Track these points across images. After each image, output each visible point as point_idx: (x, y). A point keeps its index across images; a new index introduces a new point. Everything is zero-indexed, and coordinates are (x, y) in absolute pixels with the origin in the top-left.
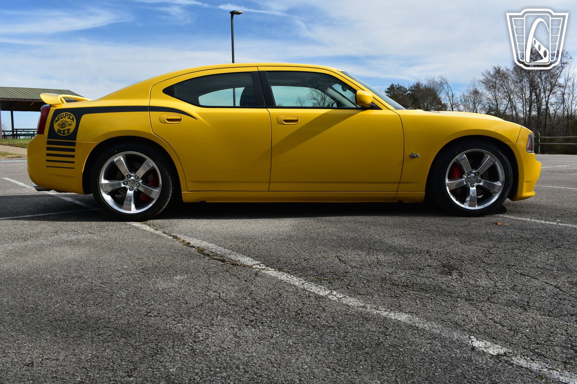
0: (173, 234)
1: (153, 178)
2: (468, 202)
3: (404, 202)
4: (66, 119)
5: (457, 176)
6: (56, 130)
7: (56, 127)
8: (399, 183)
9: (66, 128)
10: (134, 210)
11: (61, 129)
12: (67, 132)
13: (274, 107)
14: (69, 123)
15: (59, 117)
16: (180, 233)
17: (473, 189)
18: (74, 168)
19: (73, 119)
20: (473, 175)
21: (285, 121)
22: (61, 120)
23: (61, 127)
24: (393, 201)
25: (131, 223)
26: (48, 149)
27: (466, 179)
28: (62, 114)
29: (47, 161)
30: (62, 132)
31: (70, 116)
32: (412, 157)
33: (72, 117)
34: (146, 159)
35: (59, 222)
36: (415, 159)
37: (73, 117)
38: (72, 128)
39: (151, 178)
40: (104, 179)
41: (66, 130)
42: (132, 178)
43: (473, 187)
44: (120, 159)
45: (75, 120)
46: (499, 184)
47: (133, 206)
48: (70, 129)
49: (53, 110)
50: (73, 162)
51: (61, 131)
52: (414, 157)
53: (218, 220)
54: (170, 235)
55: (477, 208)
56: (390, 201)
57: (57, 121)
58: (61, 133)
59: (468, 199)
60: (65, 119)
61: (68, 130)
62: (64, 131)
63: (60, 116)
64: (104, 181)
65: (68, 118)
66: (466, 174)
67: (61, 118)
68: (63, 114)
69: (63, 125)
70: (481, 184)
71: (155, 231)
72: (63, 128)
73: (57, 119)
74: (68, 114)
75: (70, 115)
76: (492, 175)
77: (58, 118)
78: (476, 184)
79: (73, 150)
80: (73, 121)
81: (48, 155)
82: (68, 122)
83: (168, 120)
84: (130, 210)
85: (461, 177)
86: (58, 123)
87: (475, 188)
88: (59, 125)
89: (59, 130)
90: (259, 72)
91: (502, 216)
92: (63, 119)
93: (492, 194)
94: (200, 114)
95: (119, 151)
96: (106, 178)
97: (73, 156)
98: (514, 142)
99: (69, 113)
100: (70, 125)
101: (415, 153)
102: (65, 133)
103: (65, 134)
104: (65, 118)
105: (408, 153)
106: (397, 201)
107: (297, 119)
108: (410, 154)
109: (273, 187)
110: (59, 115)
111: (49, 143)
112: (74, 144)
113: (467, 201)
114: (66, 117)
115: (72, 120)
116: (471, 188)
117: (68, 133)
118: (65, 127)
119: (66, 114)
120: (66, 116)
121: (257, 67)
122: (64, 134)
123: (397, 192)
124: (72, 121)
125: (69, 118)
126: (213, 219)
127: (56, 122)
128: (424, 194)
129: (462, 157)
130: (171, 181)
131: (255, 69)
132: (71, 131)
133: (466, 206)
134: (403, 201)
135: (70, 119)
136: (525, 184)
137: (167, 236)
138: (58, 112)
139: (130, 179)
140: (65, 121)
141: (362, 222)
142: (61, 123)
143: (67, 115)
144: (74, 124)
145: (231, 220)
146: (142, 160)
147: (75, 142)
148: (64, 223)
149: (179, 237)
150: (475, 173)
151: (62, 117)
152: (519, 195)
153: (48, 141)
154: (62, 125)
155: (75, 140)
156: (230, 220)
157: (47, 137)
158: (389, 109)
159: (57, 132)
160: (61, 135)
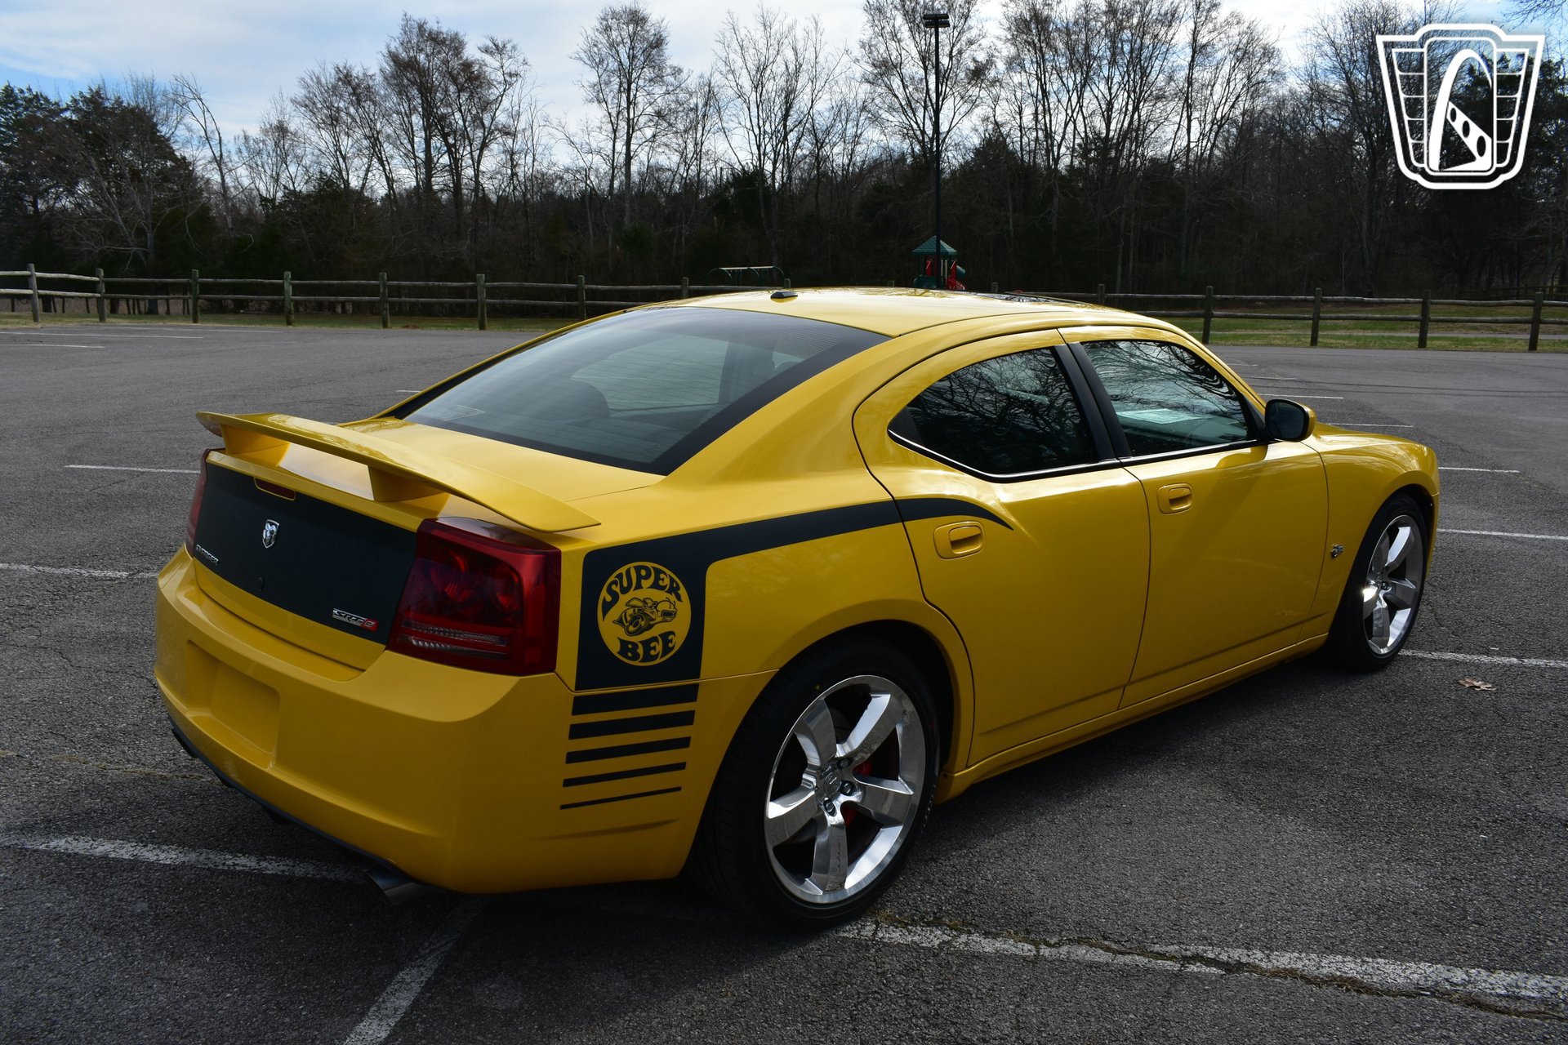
4: (647, 592)
6: (614, 647)
7: (612, 634)
9: (657, 631)
11: (636, 639)
12: (659, 647)
18: (679, 789)
19: (673, 590)
23: (631, 629)
26: (577, 732)
28: (623, 570)
29: (567, 782)
30: (640, 650)
31: (657, 579)
33: (667, 581)
37: (671, 577)
38: (680, 627)
40: (771, 802)
41: (655, 639)
45: (683, 592)
48: (672, 633)
49: (571, 554)
50: (681, 766)
51: (635, 646)
57: (607, 607)
58: (636, 657)
60: (641, 594)
61: (665, 636)
62: (646, 644)
63: (614, 582)
65: (653, 586)
67: (625, 591)
68: (628, 572)
69: (638, 619)
72: (640, 631)
73: (604, 595)
74: (647, 569)
75: (658, 572)
77: (610, 591)
79: (687, 718)
80: (679, 597)
82: (656, 604)
86: (616, 612)
88: (620, 622)
89: (623, 643)
92: (632, 594)
97: (684, 743)
99: (649, 564)
100: (668, 615)
102: (653, 653)
103: (656, 657)
104: (639, 586)
110: (612, 579)
111: (581, 705)
112: (691, 694)
114: (646, 583)
115: (669, 592)
117: (666, 650)
118: (650, 627)
119: (637, 569)
120: (640, 577)
122: (648, 657)
124: (673, 598)
125: (656, 586)
127: (605, 612)
132: (678, 641)
135: (662, 588)
140: (644, 601)
142: (630, 611)
143: (643, 573)
144: (684, 608)
147: (697, 686)
151: (625, 584)
153: (577, 700)
154: (634, 620)
155: (698, 676)
157: (572, 683)
159: (619, 653)
160: (636, 663)
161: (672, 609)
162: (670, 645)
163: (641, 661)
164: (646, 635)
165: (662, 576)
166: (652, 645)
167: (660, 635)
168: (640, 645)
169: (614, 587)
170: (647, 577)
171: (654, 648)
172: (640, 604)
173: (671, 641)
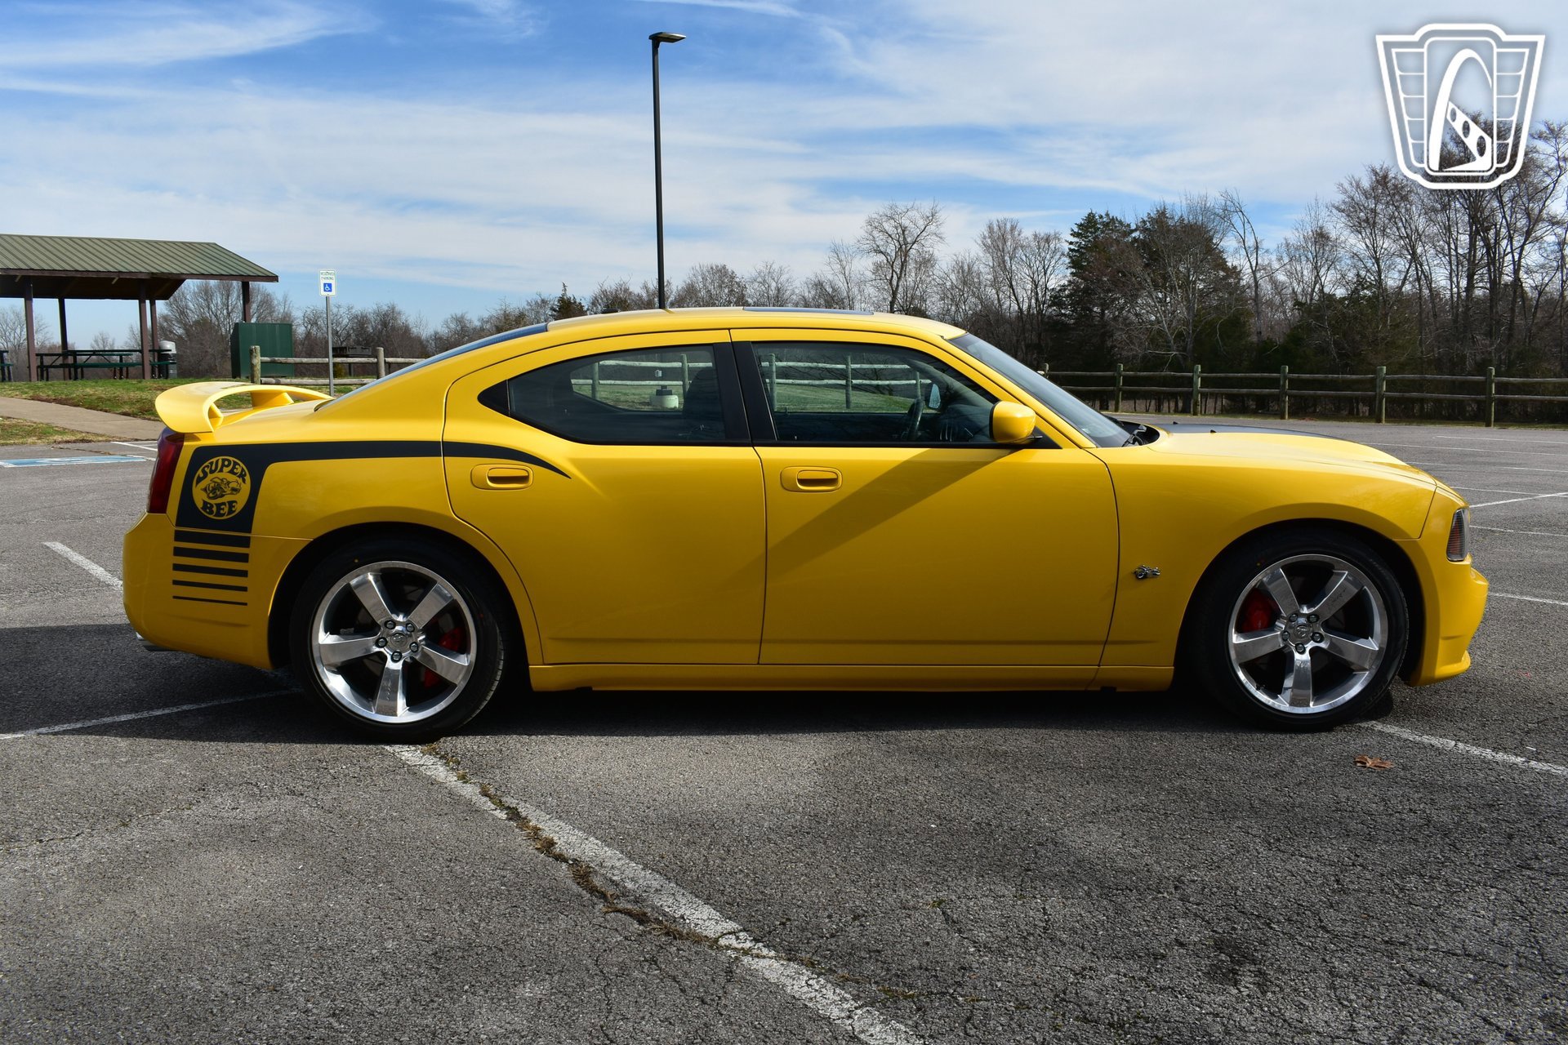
0: (510, 801)
1: (452, 627)
2: (1288, 693)
3: (1118, 690)
4: (225, 474)
5: (1260, 624)
6: (200, 505)
7: (199, 496)
8: (1106, 643)
9: (225, 499)
10: (404, 714)
11: (213, 502)
12: (226, 509)
13: (770, 442)
14: (231, 485)
15: (207, 470)
16: (525, 794)
17: (1302, 658)
18: (246, 604)
19: (242, 476)
20: (1302, 620)
21: (803, 482)
22: (210, 476)
23: (211, 495)
24: (1089, 689)
25: (397, 748)
26: (178, 552)
27: (1285, 631)
28: (214, 460)
29: (176, 583)
30: (215, 509)
31: (234, 468)
32: (1141, 576)
33: (239, 470)
34: (435, 582)
35: (207, 744)
36: (1149, 583)
37: (243, 470)
38: (241, 500)
39: (448, 624)
40: (326, 633)
41: (224, 504)
42: (399, 628)
43: (1303, 653)
44: (366, 581)
45: (248, 478)
46: (1372, 645)
47: (401, 702)
48: (236, 502)
49: (189, 446)
50: (244, 589)
51: (212, 506)
52: (1146, 576)
53: (625, 738)
54: (501, 805)
55: (1314, 708)
56: (1083, 689)
57: (200, 480)
58: (211, 512)
59: (1288, 682)
60: (221, 475)
61: (231, 504)
62: (218, 505)
63: (207, 466)
64: (324, 638)
65: (230, 472)
66: (1283, 617)
67: (212, 472)
68: (217, 461)
69: (216, 490)
70: (1323, 645)
71: (460, 783)
72: (215, 498)
73: (200, 473)
74: (229, 461)
75: (235, 463)
76: (1354, 621)
77: (203, 471)
78: (1309, 646)
79: (244, 558)
80: (244, 481)
81: (177, 567)
82: (229, 483)
83: (494, 479)
84: (394, 714)
85: (1271, 627)
86: (203, 484)
87: (1306, 657)
88: (205, 490)
89: (205, 503)
90: (734, 345)
91: (1379, 727)
92: (216, 474)
93: (1354, 671)
94: (576, 462)
95: (365, 560)
96: (331, 629)
97: (244, 574)
98: (1414, 535)
99: (231, 459)
100: (235, 490)
101: (1148, 566)
102: (222, 512)
103: (223, 515)
104: (221, 471)
105: (1129, 567)
106: (1099, 689)
107: (833, 476)
108: (1134, 567)
109: (770, 652)
110: (207, 464)
111: (179, 536)
112: (246, 542)
113: (1287, 689)
114: (225, 469)
115: (239, 477)
116: (1297, 656)
117: (230, 512)
118: (222, 496)
119: (224, 460)
120: (223, 465)
121: (729, 329)
122: (218, 514)
123: (1099, 665)
124: (240, 480)
125: (232, 472)
126: (612, 734)
127: (198, 482)
128: (1172, 673)
129: (1273, 578)
130: (499, 638)
131: (722, 337)
132: (239, 507)
133: (1282, 704)
134: (1115, 689)
135: (235, 474)
136: (1442, 644)
137: (493, 807)
138: (204, 454)
139: (394, 631)
140: (222, 480)
141: (1006, 753)
142: (212, 485)
143: (226, 463)
144: (246, 488)
145: (659, 739)
146: (426, 584)
147: (249, 538)
148: (221, 746)
149: (524, 814)
150: (1308, 616)
151: (213, 468)
152: (1425, 673)
153: (177, 532)
154: (214, 490)
155: (250, 532)
156: (655, 739)
157: (174, 522)
158: (1080, 448)
159: (202, 508)
160: (211, 516)
161: (238, 487)
162: (233, 509)
163: (215, 516)
164: (219, 501)
165: (237, 466)
166: (222, 507)
167: (228, 502)
168: (215, 507)
169: (206, 469)
170: (227, 466)
171: (223, 509)
172: (219, 481)
173: (234, 507)
